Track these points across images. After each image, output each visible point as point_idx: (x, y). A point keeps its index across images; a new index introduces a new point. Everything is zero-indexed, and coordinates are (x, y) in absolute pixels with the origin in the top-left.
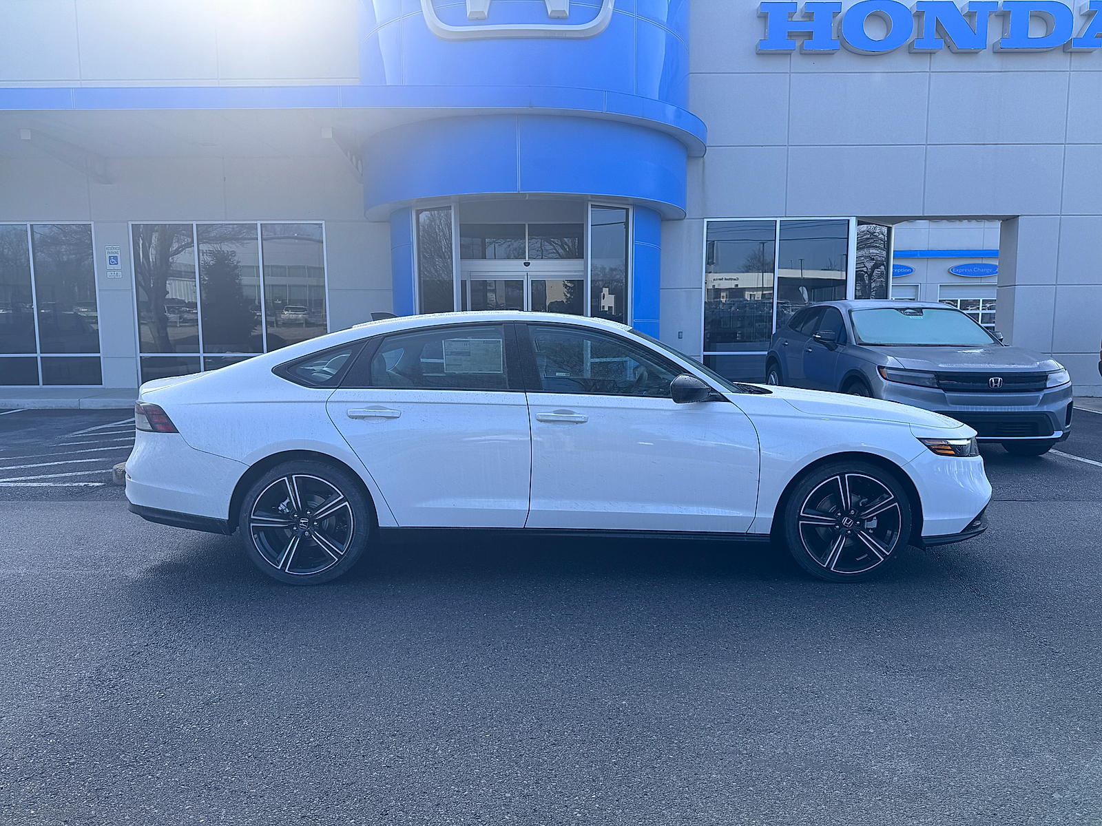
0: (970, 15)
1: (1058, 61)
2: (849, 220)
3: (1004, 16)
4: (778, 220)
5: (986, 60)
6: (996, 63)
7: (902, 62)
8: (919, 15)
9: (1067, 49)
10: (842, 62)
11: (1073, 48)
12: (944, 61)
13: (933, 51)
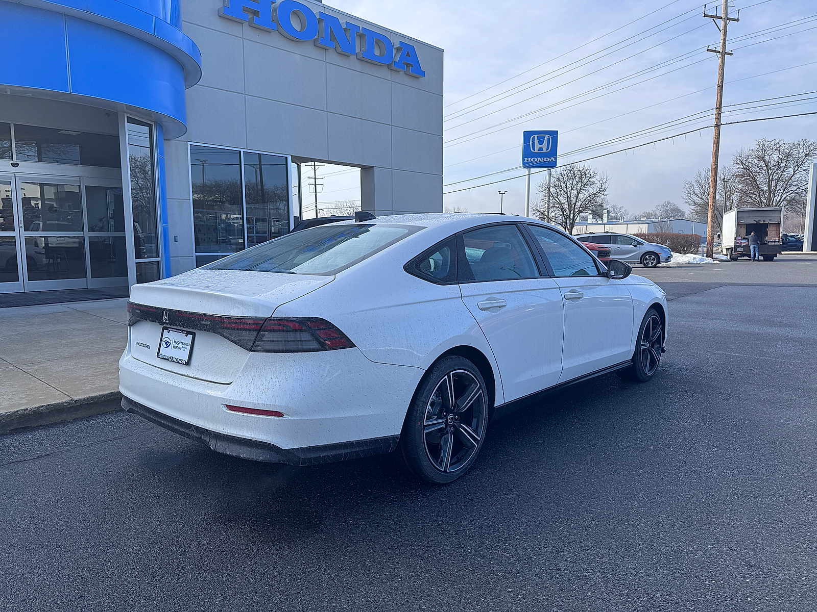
0: (345, 30)
1: (385, 73)
2: (286, 157)
3: (361, 36)
4: (242, 151)
5: (353, 62)
6: (358, 66)
7: (309, 50)
8: (320, 20)
9: (389, 67)
10: (274, 40)
11: (394, 67)
12: (332, 57)
13: (327, 48)
